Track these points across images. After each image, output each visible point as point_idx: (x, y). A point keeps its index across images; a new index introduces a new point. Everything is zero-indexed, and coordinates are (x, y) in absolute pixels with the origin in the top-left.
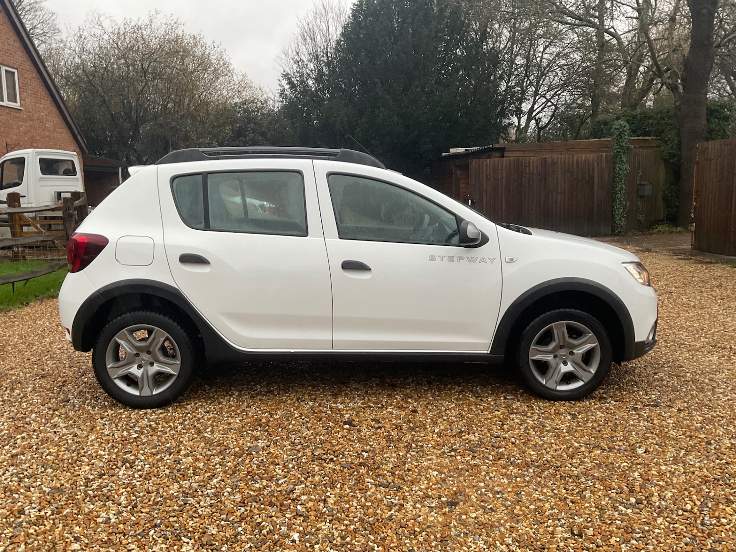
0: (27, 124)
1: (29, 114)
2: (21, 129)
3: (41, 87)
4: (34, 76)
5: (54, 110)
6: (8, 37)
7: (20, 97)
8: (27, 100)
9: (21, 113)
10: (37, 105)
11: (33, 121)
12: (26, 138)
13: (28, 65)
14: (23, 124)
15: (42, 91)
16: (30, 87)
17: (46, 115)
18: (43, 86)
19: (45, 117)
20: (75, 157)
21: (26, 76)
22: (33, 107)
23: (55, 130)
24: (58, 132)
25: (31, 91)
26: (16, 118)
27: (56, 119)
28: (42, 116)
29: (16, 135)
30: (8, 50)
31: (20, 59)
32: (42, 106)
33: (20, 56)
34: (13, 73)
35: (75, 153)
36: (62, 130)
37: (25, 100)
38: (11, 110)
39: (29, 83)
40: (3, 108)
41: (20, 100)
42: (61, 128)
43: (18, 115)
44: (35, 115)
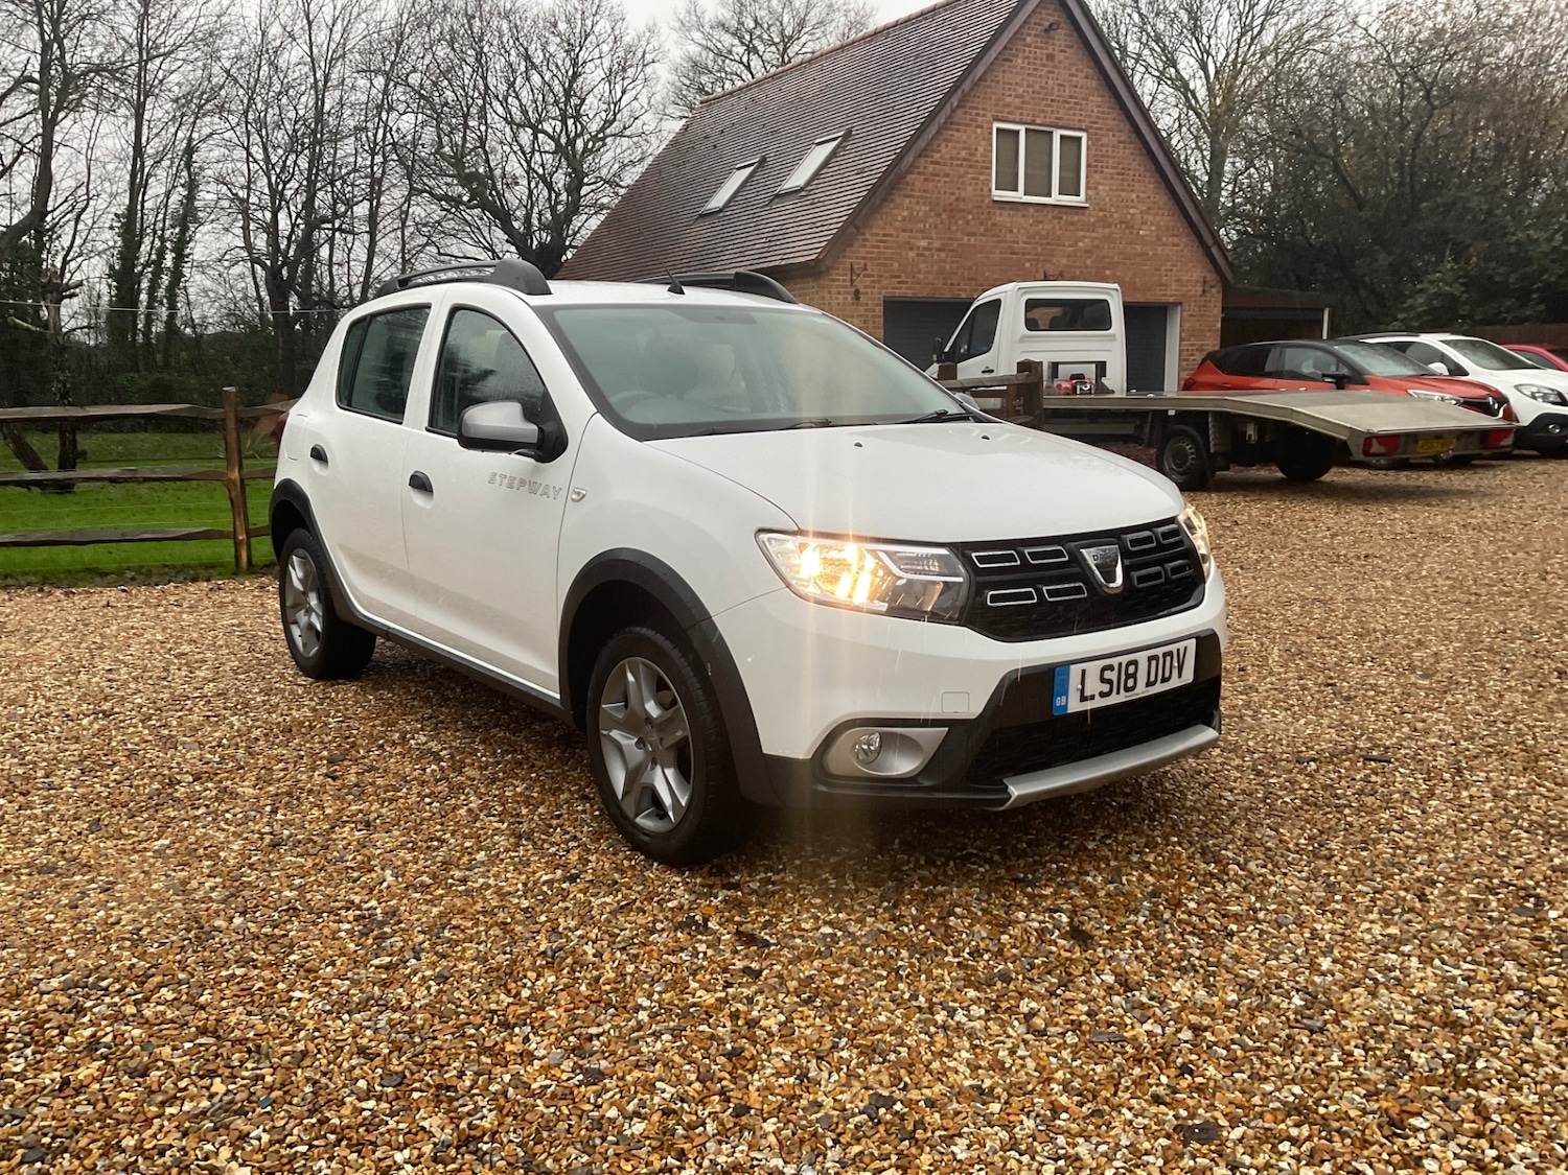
0: (1094, 235)
1: (1101, 214)
2: (1081, 244)
3: (1138, 158)
4: (1123, 138)
5: (1162, 199)
6: (1074, 72)
7: (1088, 183)
8: (1100, 187)
9: (1083, 214)
10: (1123, 194)
11: (1109, 226)
12: (1089, 262)
13: (1113, 118)
14: (1088, 234)
15: (1137, 164)
16: (1111, 161)
17: (1141, 212)
18: (1142, 155)
19: (1139, 217)
20: (1114, 293)
21: (1105, 140)
22: (1114, 199)
23: (1159, 239)
24: (1164, 245)
25: (1113, 168)
26: (1072, 224)
27: (1166, 218)
28: (1133, 215)
29: (1069, 256)
30: (1071, 97)
31: (1096, 110)
32: (1134, 196)
33: (1096, 104)
34: (1080, 139)
35: (1116, 286)
36: (1176, 240)
37: (1096, 188)
38: (1064, 210)
39: (1110, 153)
40: (1046, 209)
41: (1088, 188)
42: (1174, 236)
43: (1076, 218)
44: (1116, 215)
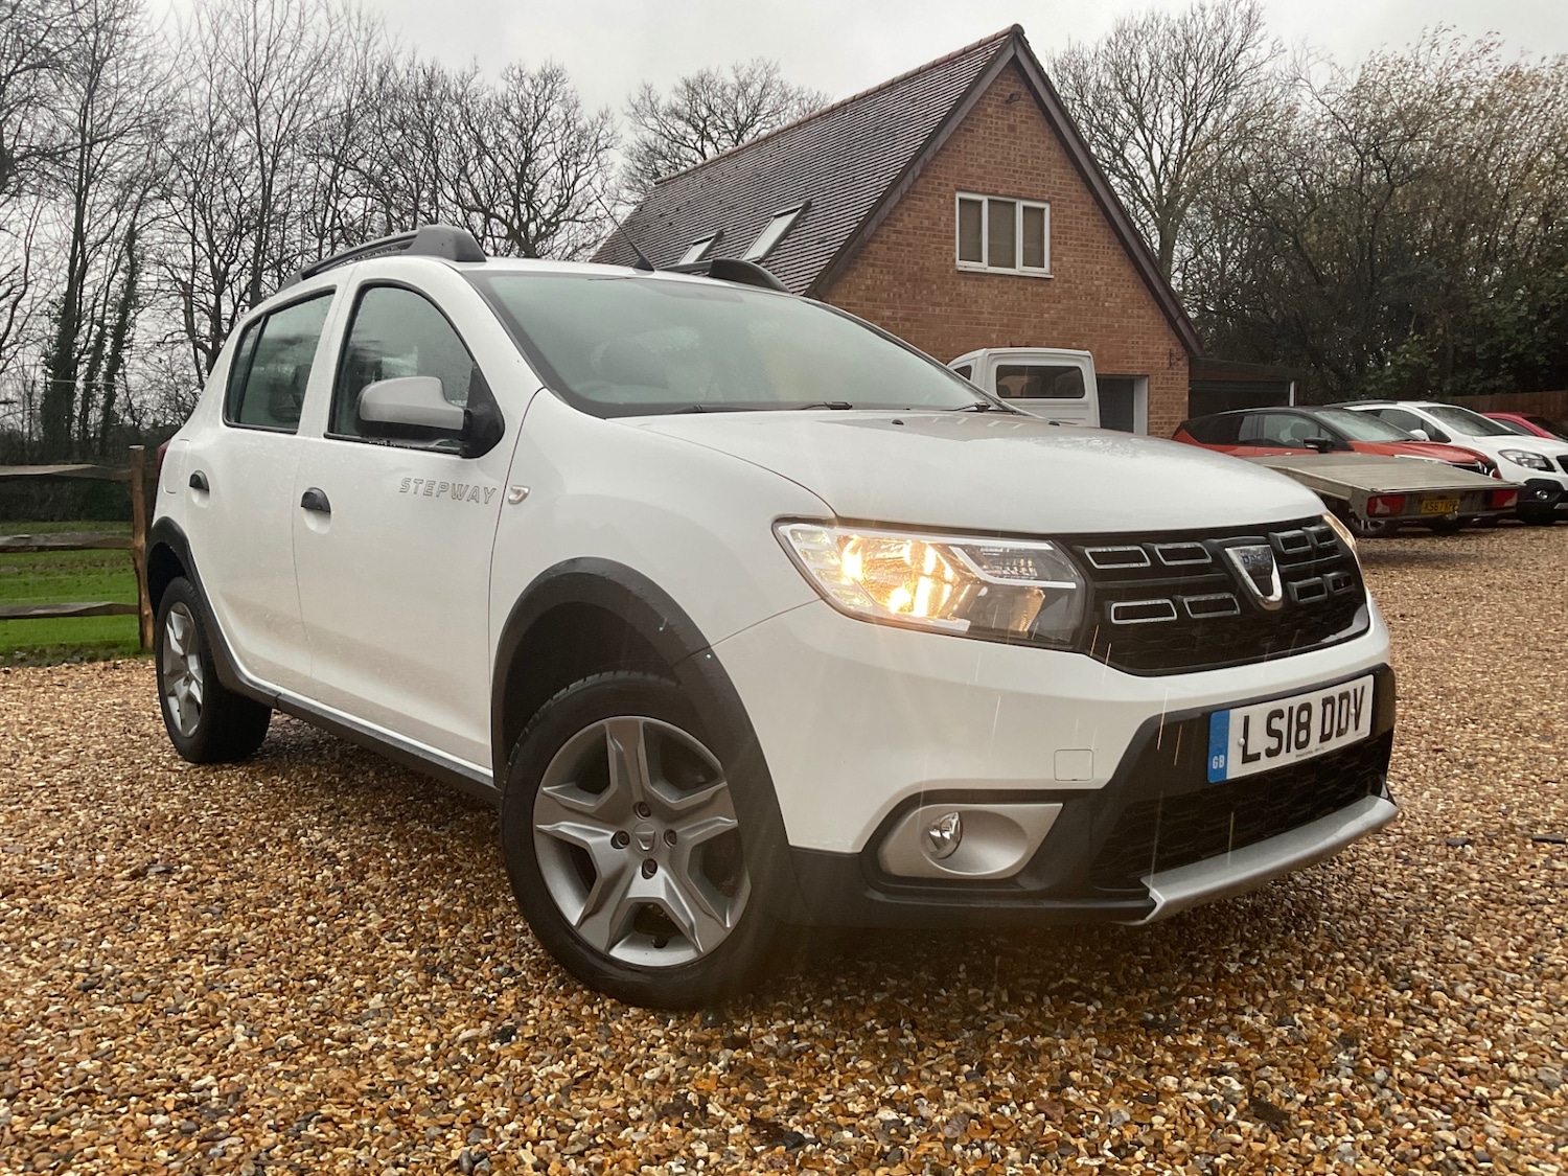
0: (1060, 306)
1: (1066, 285)
2: (1046, 316)
3: (1102, 230)
4: (1086, 210)
5: (1127, 271)
6: (1035, 143)
7: (1052, 254)
8: (1065, 259)
9: (1048, 285)
10: (1088, 266)
11: (1075, 298)
12: (1055, 333)
13: (1075, 189)
14: (1053, 305)
15: (1101, 237)
16: (1074, 232)
17: (1106, 284)
18: (1104, 227)
19: (1103, 288)
20: (1086, 360)
21: (1068, 212)
22: (1079, 271)
23: (1124, 311)
24: (1129, 317)
25: (1077, 239)
26: (1038, 295)
27: (1131, 290)
28: (1098, 287)
29: (1035, 327)
30: (1034, 168)
31: (1058, 181)
32: (1098, 267)
33: (1059, 176)
34: (1043, 210)
35: (1087, 353)
36: (1142, 312)
37: (1060, 260)
38: (1029, 281)
39: (1074, 225)
40: (1011, 280)
41: (1051, 259)
42: (1139, 308)
43: (1041, 290)
44: (1081, 287)
